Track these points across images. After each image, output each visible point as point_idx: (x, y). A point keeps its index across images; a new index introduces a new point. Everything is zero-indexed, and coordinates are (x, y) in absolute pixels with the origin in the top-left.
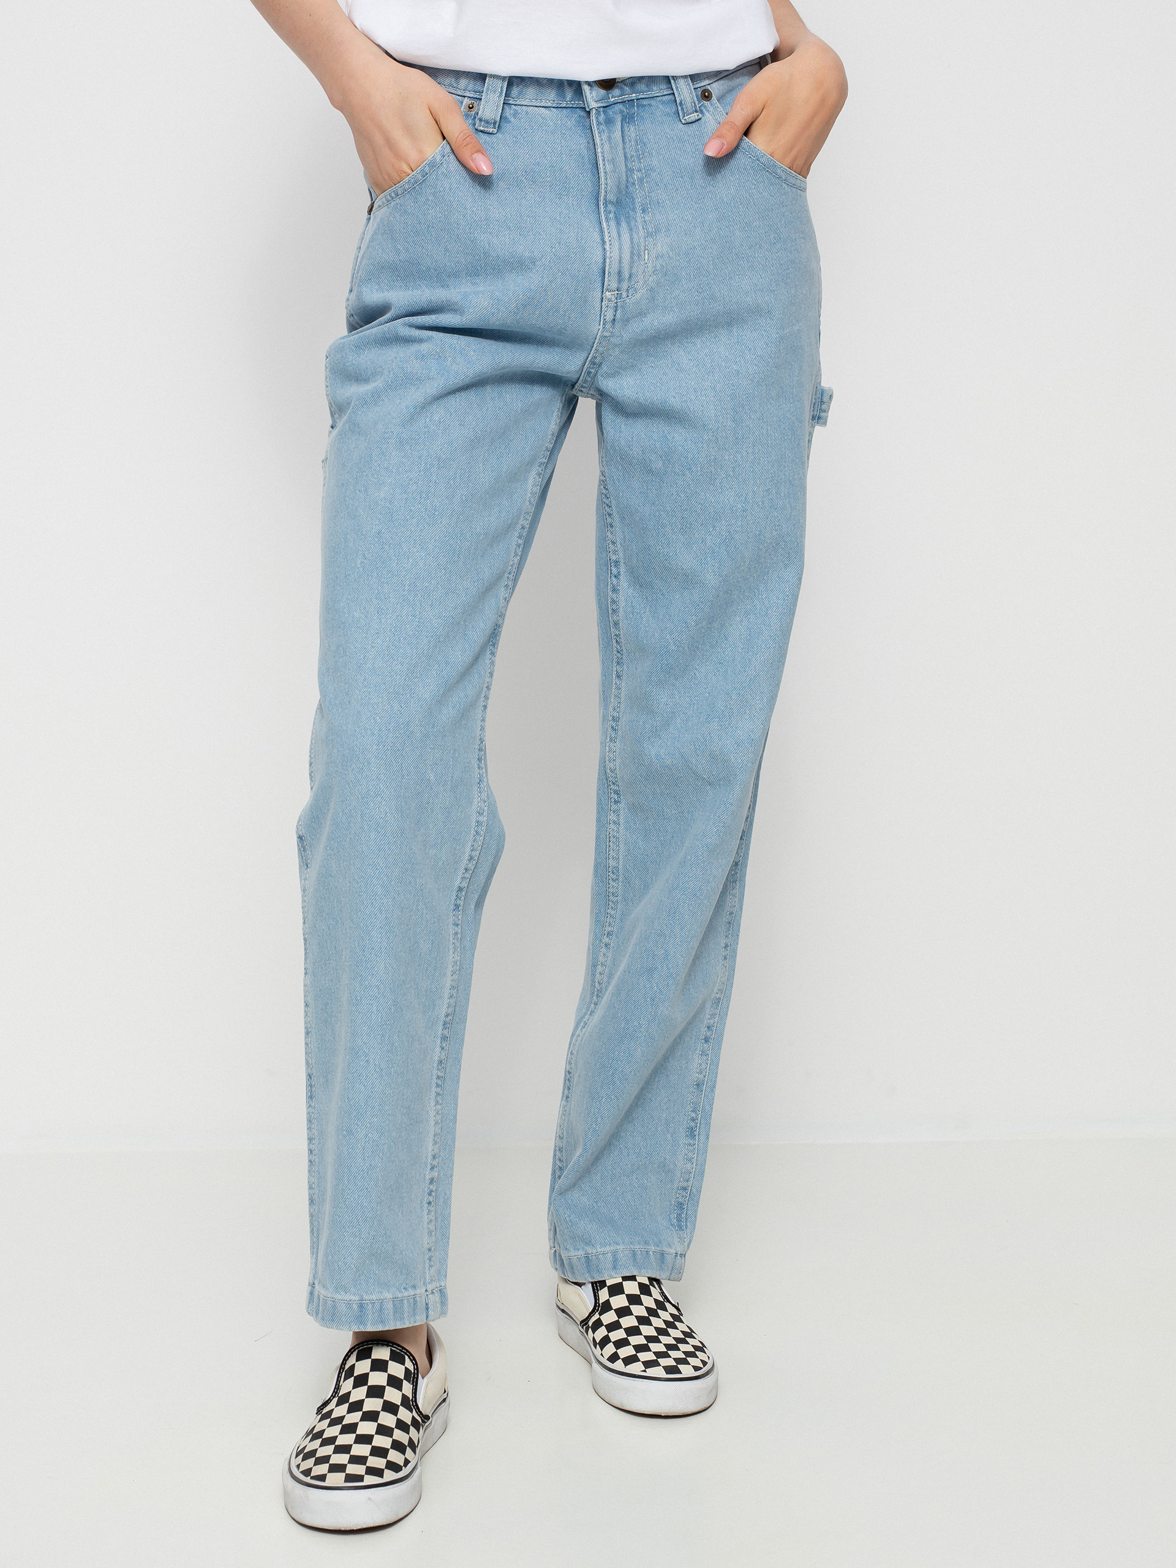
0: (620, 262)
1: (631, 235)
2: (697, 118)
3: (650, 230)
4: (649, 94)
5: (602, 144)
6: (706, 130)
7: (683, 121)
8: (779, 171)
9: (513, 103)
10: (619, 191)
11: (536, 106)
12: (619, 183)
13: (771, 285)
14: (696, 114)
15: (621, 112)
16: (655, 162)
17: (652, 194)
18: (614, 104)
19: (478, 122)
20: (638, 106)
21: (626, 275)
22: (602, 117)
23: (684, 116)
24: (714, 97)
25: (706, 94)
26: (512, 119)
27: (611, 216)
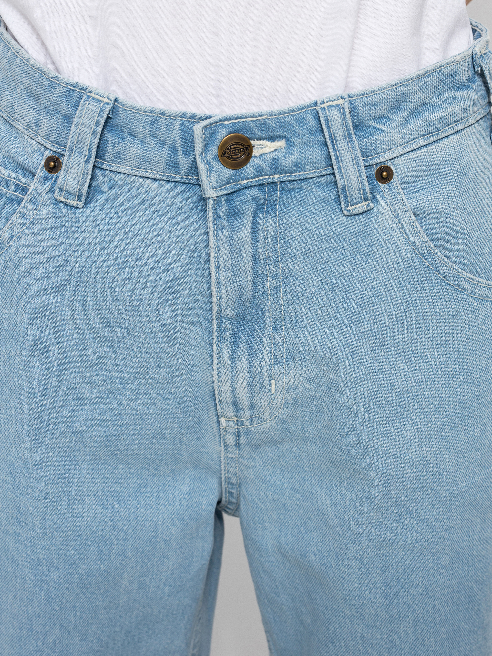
0: (233, 391)
1: (251, 361)
2: (366, 208)
3: (280, 356)
4: (299, 175)
5: (217, 246)
6: (376, 225)
7: (346, 213)
8: (463, 283)
9: (108, 168)
10: (240, 301)
11: (140, 176)
12: (241, 294)
13: (443, 430)
14: (365, 203)
15: (255, 199)
16: (298, 267)
17: (290, 309)
18: (246, 188)
19: (57, 190)
20: (282, 190)
21: (245, 404)
22: (224, 207)
23: (348, 206)
24: (395, 178)
25: (385, 174)
26: (106, 190)
27: (227, 335)
